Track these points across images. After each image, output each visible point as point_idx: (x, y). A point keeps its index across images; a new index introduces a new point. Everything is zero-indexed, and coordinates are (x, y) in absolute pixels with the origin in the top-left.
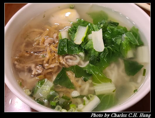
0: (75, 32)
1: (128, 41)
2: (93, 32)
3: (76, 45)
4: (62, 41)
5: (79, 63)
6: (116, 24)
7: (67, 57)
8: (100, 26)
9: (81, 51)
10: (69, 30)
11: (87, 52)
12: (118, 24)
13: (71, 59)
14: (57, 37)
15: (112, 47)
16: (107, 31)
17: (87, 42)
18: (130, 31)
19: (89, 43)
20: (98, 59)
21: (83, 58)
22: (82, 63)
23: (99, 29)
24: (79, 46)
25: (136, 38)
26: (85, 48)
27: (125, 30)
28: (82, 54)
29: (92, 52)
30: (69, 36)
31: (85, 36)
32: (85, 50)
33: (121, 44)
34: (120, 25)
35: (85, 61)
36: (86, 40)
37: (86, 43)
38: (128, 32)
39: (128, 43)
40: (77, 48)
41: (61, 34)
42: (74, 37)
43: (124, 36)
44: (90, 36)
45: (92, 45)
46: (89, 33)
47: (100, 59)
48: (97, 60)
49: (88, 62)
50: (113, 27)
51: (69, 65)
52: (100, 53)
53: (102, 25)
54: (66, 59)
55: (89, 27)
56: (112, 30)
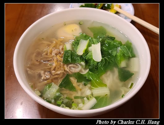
0: (78, 45)
1: (123, 53)
2: (92, 45)
3: (78, 56)
4: (67, 52)
5: (81, 71)
6: (113, 39)
7: (70, 65)
8: (99, 40)
9: (83, 61)
10: (73, 43)
11: (87, 62)
12: (114, 38)
13: (74, 67)
14: (62, 49)
15: (108, 58)
16: (104, 44)
17: (88, 53)
18: (125, 45)
19: (89, 54)
20: (96, 67)
21: (84, 67)
22: (83, 70)
23: (98, 42)
24: (81, 57)
25: (129, 51)
26: (86, 58)
27: (120, 44)
28: (83, 63)
29: (92, 61)
30: (73, 48)
31: (86, 48)
32: (85, 60)
33: (116, 55)
34: (116, 39)
35: (85, 69)
36: (87, 52)
37: (87, 54)
38: (123, 46)
39: (122, 55)
40: (79, 58)
41: (65, 46)
42: (77, 49)
43: (119, 48)
44: (90, 48)
45: (91, 56)
46: (89, 45)
47: (98, 68)
48: (95, 68)
49: (88, 70)
50: (110, 41)
51: (72, 73)
52: (98, 63)
53: (101, 39)
54: (70, 67)
55: (90, 40)
56: (109, 44)
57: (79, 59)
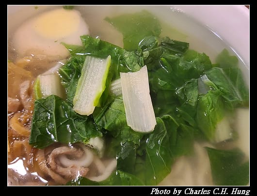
0: (77, 78)
1: (217, 94)
2: (122, 74)
4: (42, 105)
5: (92, 169)
6: (181, 47)
8: (142, 55)
9: (94, 134)
10: (61, 73)
11: (111, 135)
12: (186, 45)
14: (29, 93)
15: (175, 113)
16: (158, 67)
17: (110, 105)
18: (218, 66)
20: (140, 152)
21: (101, 154)
22: (100, 165)
25: (235, 84)
26: (103, 125)
27: (206, 65)
28: (96, 142)
29: (124, 133)
30: (62, 89)
32: (103, 130)
33: (198, 103)
36: (107, 100)
37: (108, 109)
38: (214, 69)
39: (216, 100)
41: (39, 85)
42: (74, 93)
43: (205, 79)
44: (116, 85)
45: (121, 112)
46: (113, 76)
48: (138, 156)
49: (114, 164)
50: (176, 56)
51: (63, 177)
52: (145, 136)
53: (146, 53)
54: (57, 158)
55: (115, 60)
57: (84, 129)
